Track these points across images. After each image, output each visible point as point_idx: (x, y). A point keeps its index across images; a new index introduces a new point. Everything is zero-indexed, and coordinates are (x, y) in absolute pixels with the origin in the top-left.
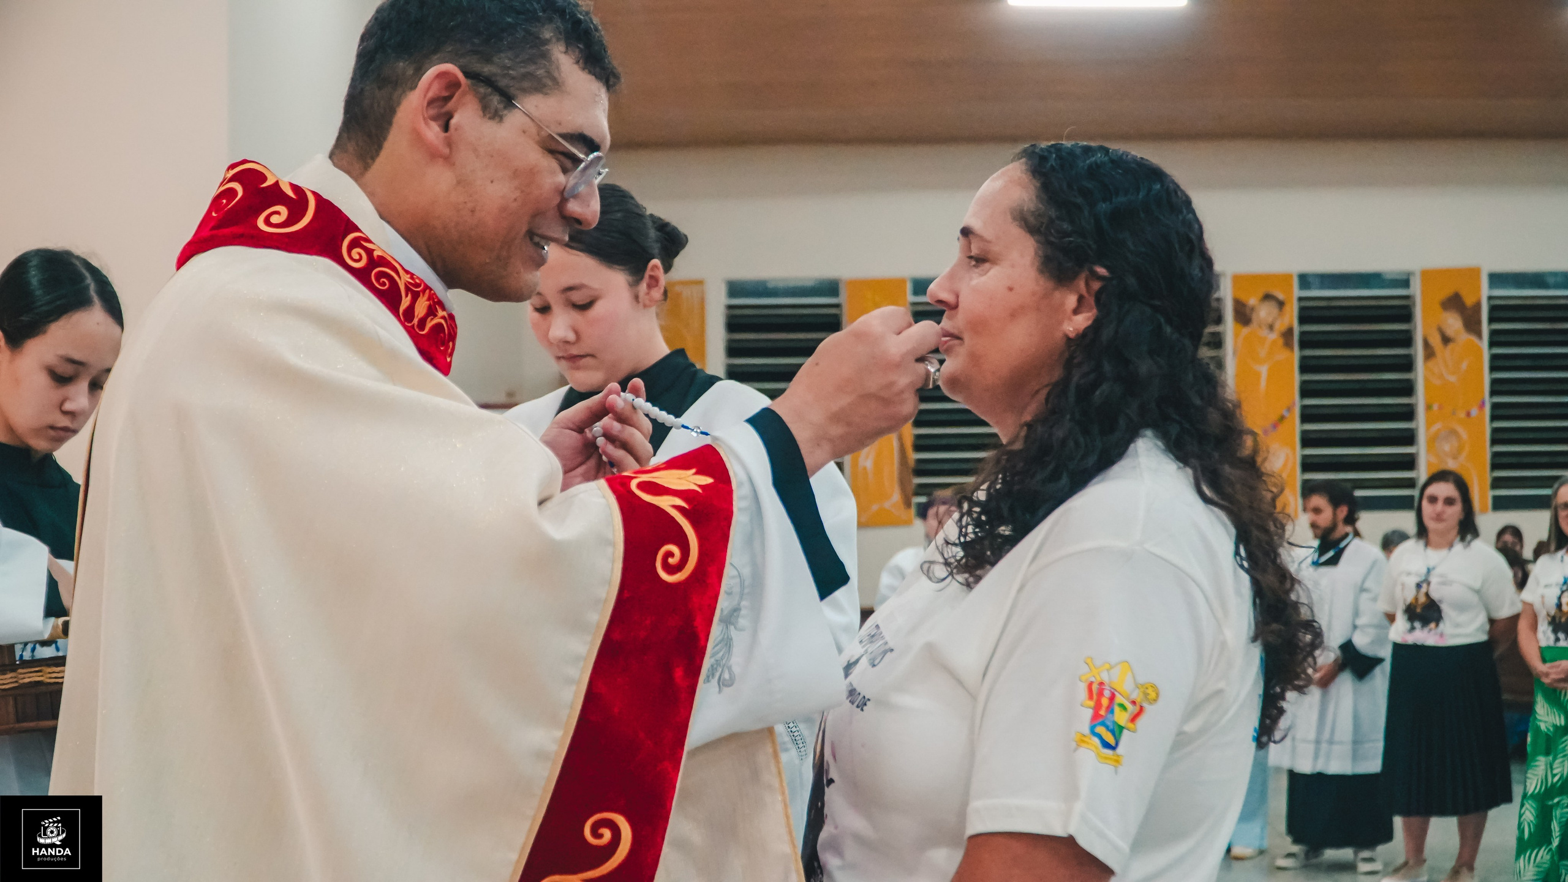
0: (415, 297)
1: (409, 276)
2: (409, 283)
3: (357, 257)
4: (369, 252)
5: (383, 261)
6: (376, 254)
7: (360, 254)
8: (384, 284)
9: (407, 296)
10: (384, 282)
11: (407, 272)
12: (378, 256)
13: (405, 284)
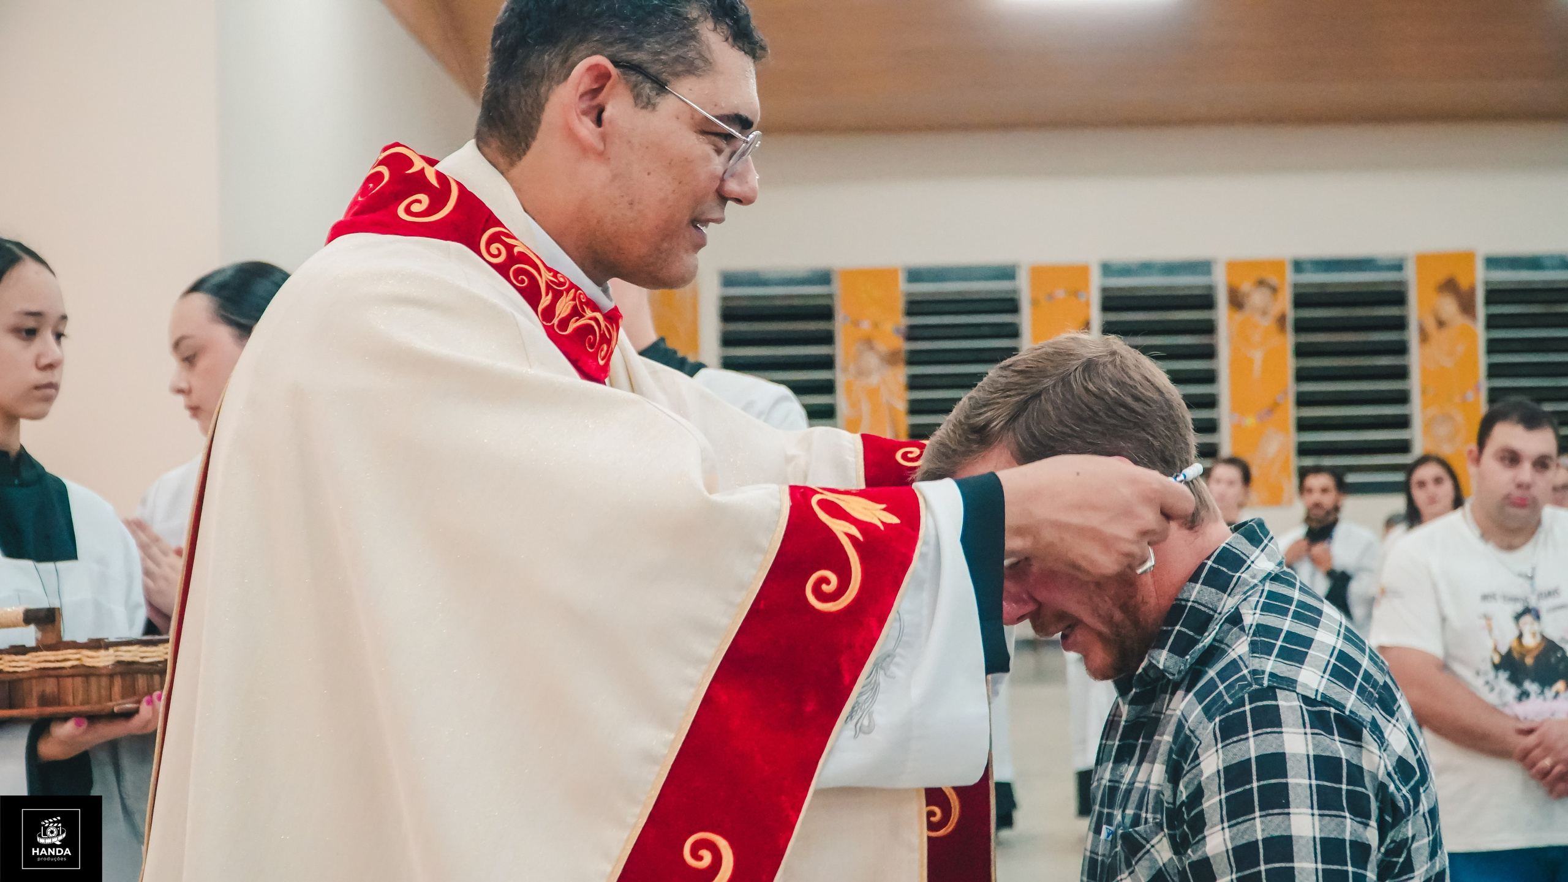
0: (557, 296)
1: (552, 274)
2: (552, 281)
3: (496, 252)
4: (509, 248)
5: (523, 258)
6: (516, 250)
7: (498, 249)
8: (522, 281)
9: (547, 294)
10: (522, 279)
11: (550, 270)
12: (519, 253)
13: (547, 282)
